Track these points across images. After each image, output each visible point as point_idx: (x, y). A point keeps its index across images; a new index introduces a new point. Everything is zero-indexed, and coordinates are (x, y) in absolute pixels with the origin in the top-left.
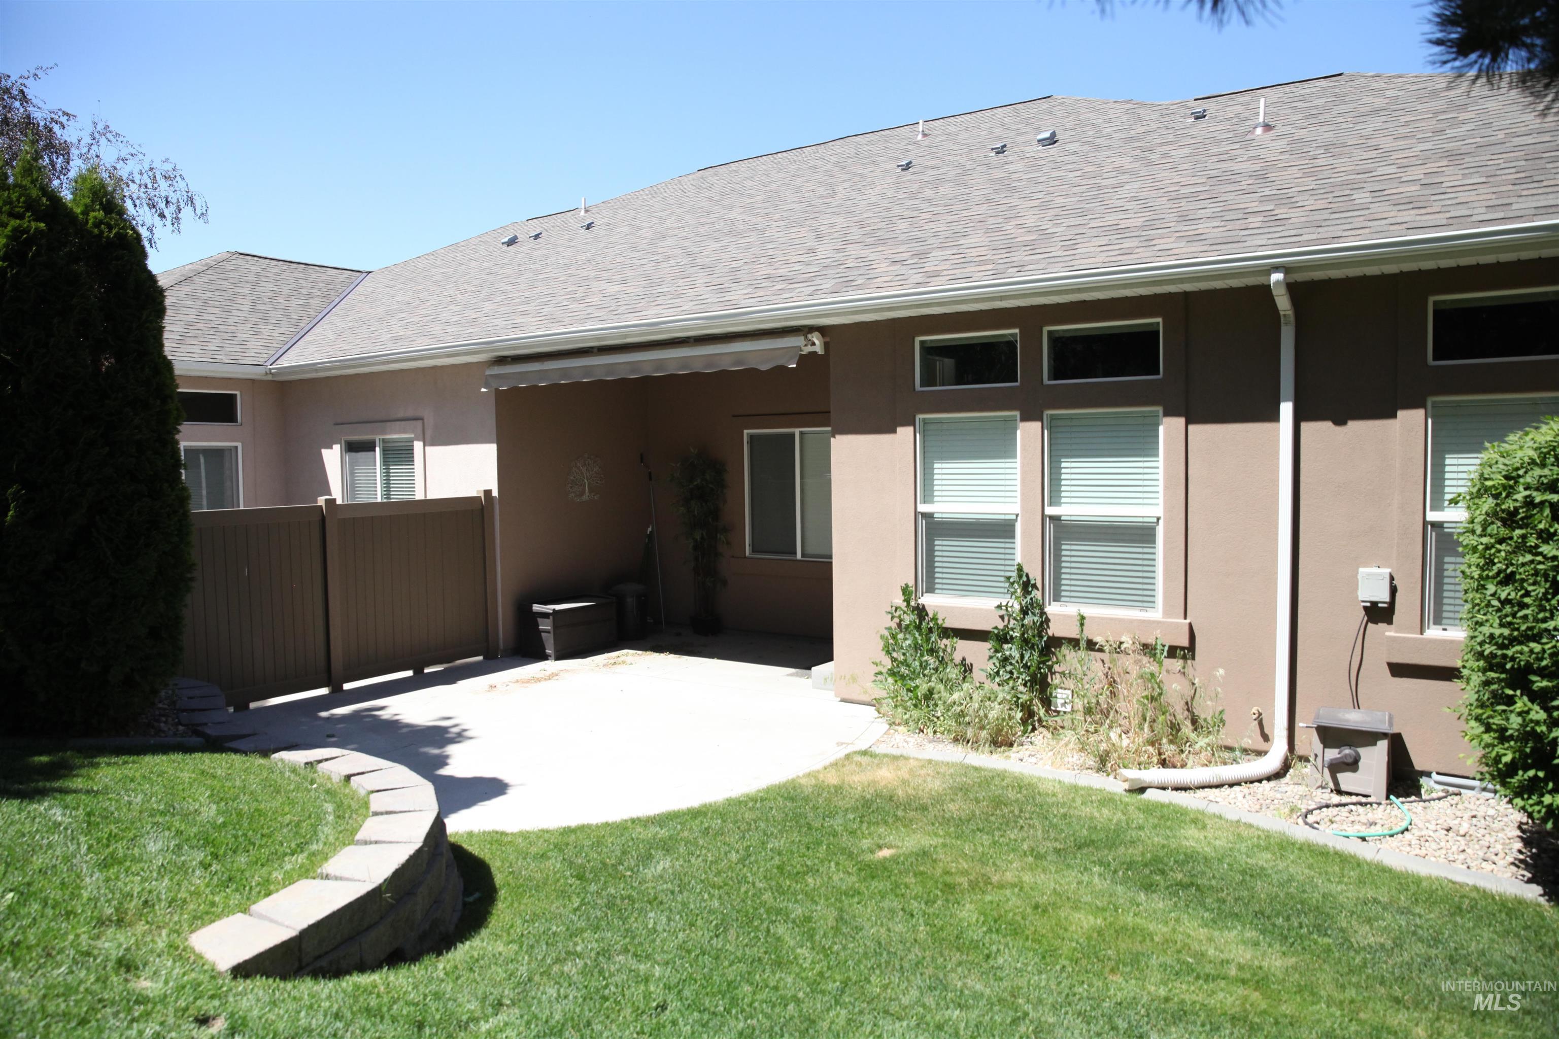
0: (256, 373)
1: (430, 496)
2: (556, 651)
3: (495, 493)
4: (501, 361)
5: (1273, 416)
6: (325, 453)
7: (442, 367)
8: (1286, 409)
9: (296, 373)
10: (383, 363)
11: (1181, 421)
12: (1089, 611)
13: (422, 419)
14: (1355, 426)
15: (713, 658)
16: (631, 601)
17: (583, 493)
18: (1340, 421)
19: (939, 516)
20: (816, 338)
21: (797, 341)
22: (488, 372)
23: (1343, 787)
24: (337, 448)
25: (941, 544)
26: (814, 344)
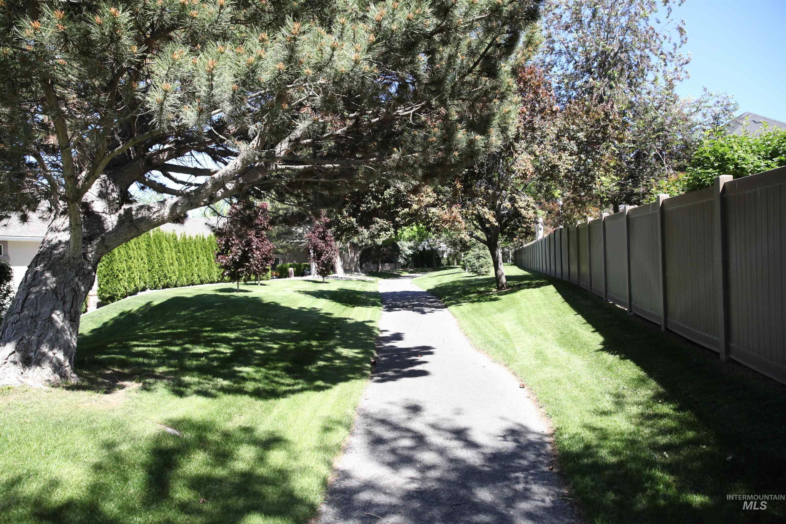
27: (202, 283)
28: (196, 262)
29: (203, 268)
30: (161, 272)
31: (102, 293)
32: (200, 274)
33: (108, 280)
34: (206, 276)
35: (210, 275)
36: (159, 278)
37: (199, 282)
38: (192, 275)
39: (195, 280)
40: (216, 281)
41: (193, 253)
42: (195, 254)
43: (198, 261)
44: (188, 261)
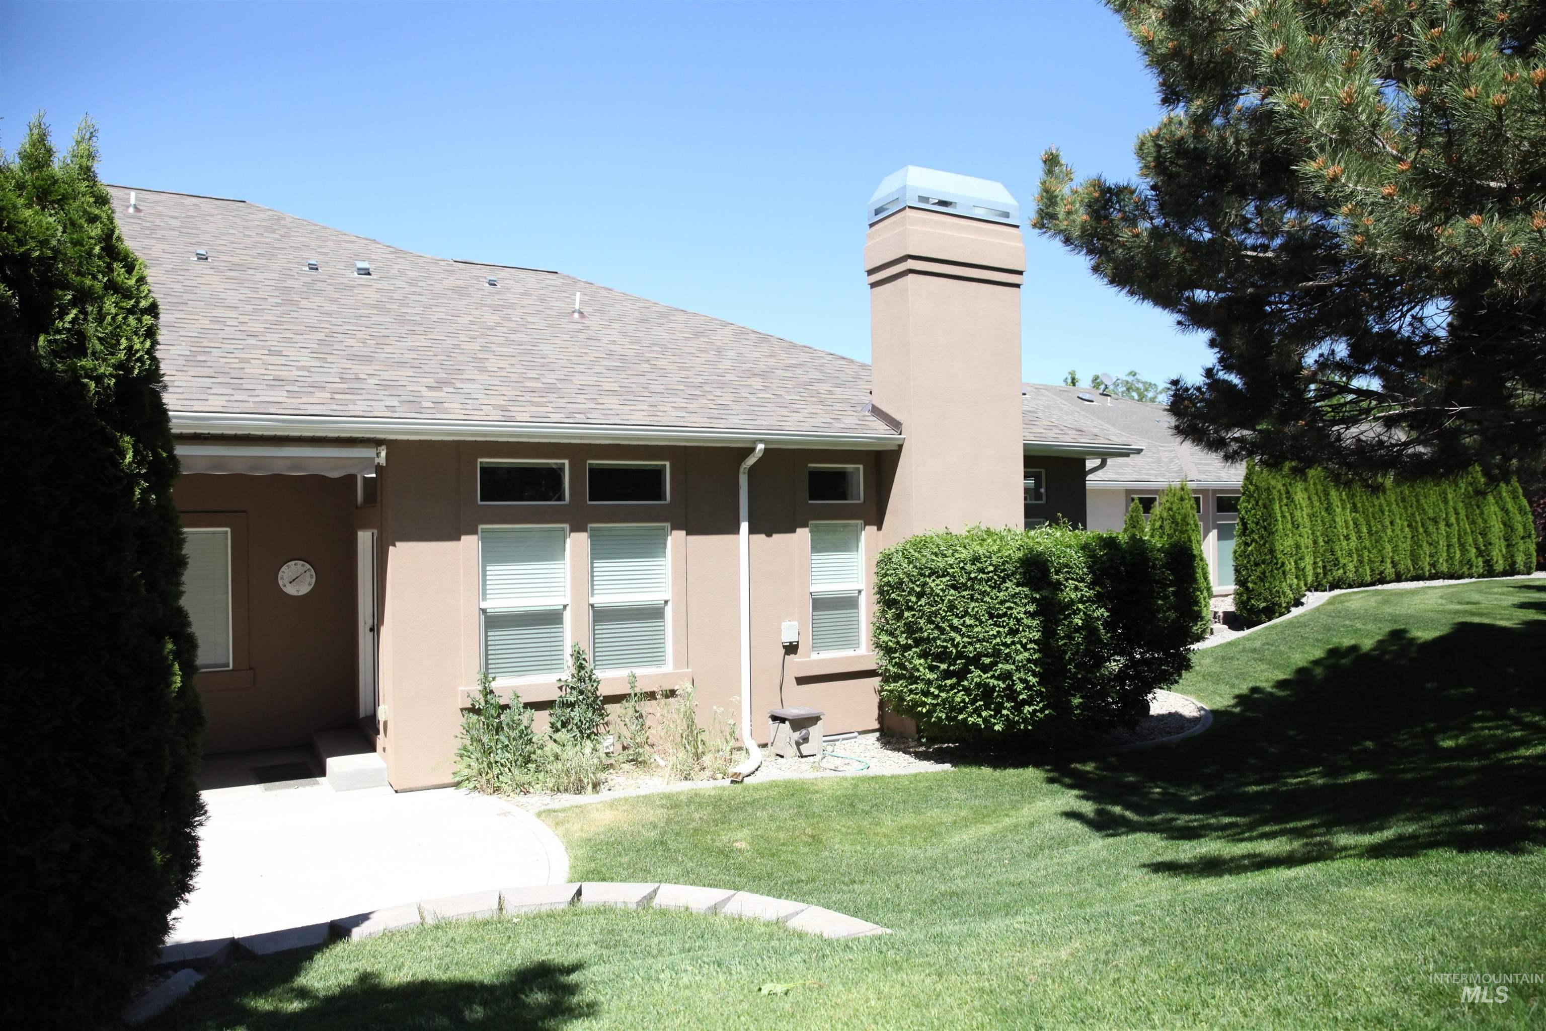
5: (736, 530)
8: (744, 526)
11: (684, 532)
12: (639, 671)
14: (776, 537)
18: (769, 535)
19: (493, 610)
23: (804, 754)
27: (1398, 579)
28: (1389, 532)
29: (1402, 546)
30: (1328, 555)
31: (1249, 599)
32: (1397, 558)
33: (1264, 573)
34: (1406, 564)
35: (1414, 563)
36: (1324, 567)
37: (1393, 576)
38: (1382, 562)
39: (1387, 572)
40: (1427, 574)
41: (1383, 512)
42: (1387, 513)
43: (1393, 531)
44: (1374, 529)
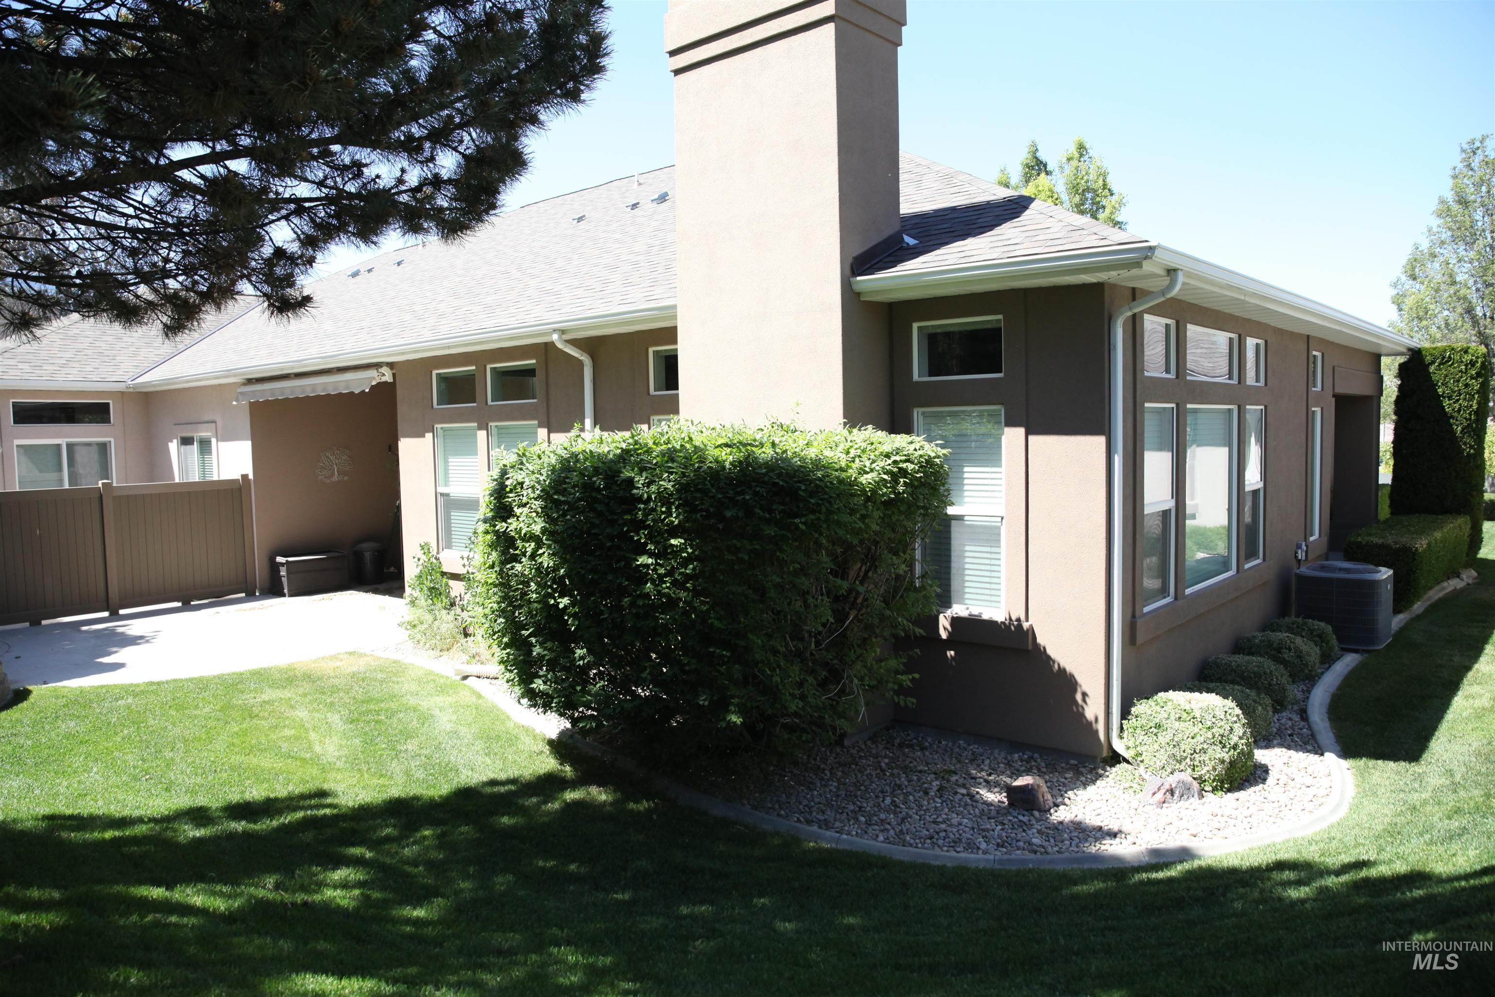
0: (121, 387)
1: (222, 478)
2: (289, 590)
3: (251, 477)
4: (250, 381)
6: (170, 444)
7: (224, 385)
8: (588, 424)
9: (144, 387)
10: (188, 382)
13: (215, 422)
15: (385, 595)
16: (368, 555)
17: (333, 475)
20: (385, 370)
21: (372, 373)
22: (239, 390)
24: (175, 441)
25: (455, 515)
26: (384, 375)
